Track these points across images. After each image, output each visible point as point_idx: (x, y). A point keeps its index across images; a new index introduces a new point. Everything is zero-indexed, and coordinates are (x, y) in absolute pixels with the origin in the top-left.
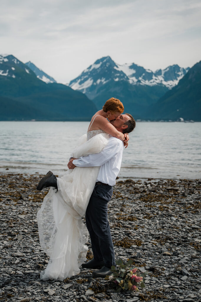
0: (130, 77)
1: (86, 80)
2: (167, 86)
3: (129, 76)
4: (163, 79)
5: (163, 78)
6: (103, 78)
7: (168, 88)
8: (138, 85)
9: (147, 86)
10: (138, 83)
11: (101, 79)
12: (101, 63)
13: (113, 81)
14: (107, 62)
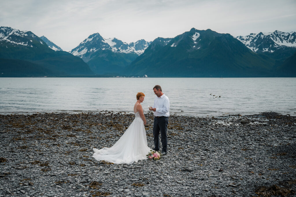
0: (113, 47)
1: (83, 49)
4: (135, 49)
5: (135, 48)
6: (94, 48)
7: (138, 55)
8: (118, 53)
9: (124, 53)
10: (118, 51)
11: (93, 49)
12: (93, 38)
13: (101, 50)
14: (97, 37)
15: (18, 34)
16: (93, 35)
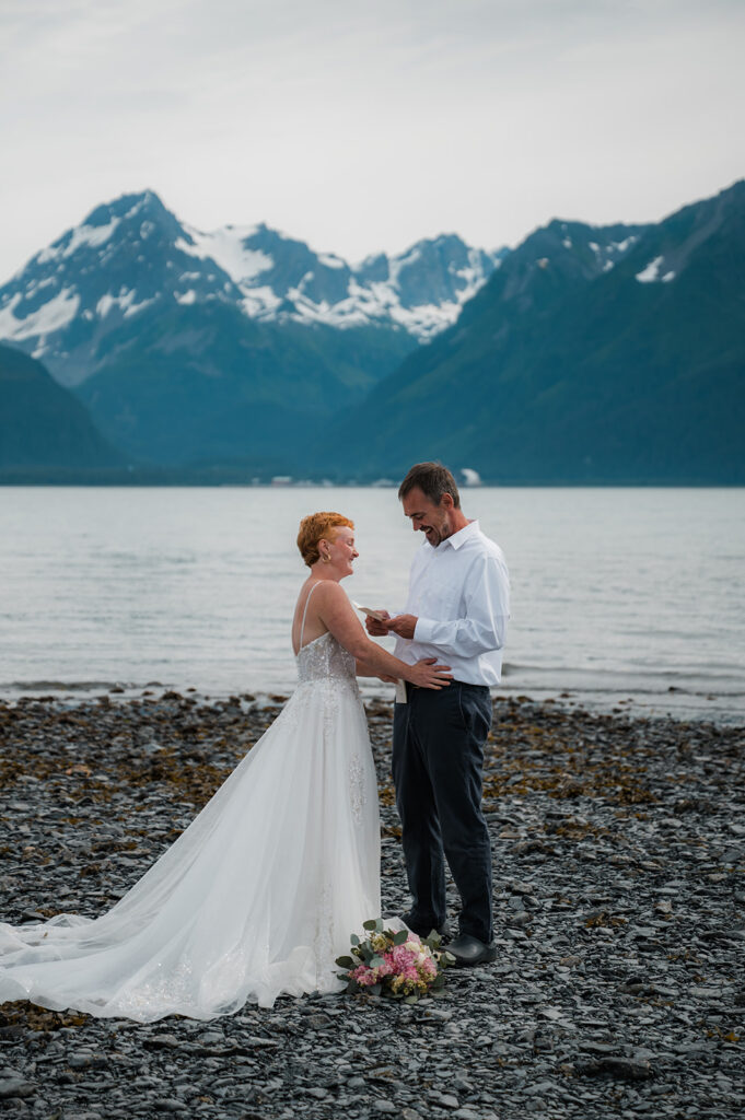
0: (249, 287)
1: (46, 296)
2: (413, 329)
3: (241, 283)
4: (394, 299)
5: (397, 292)
6: (124, 290)
7: (414, 338)
8: (281, 322)
9: (324, 327)
10: (285, 315)
11: (116, 295)
12: (115, 222)
13: (169, 303)
14: (141, 217)
16: (114, 203)
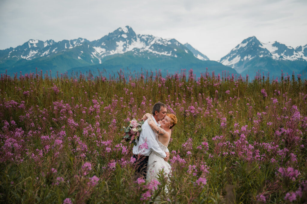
0: (273, 53)
1: (234, 57)
4: (303, 55)
5: (303, 53)
6: (249, 55)
8: (280, 60)
9: (288, 60)
10: (281, 59)
11: (247, 56)
12: (247, 42)
13: (258, 57)
14: (252, 41)
15: (161, 42)
16: (247, 39)
